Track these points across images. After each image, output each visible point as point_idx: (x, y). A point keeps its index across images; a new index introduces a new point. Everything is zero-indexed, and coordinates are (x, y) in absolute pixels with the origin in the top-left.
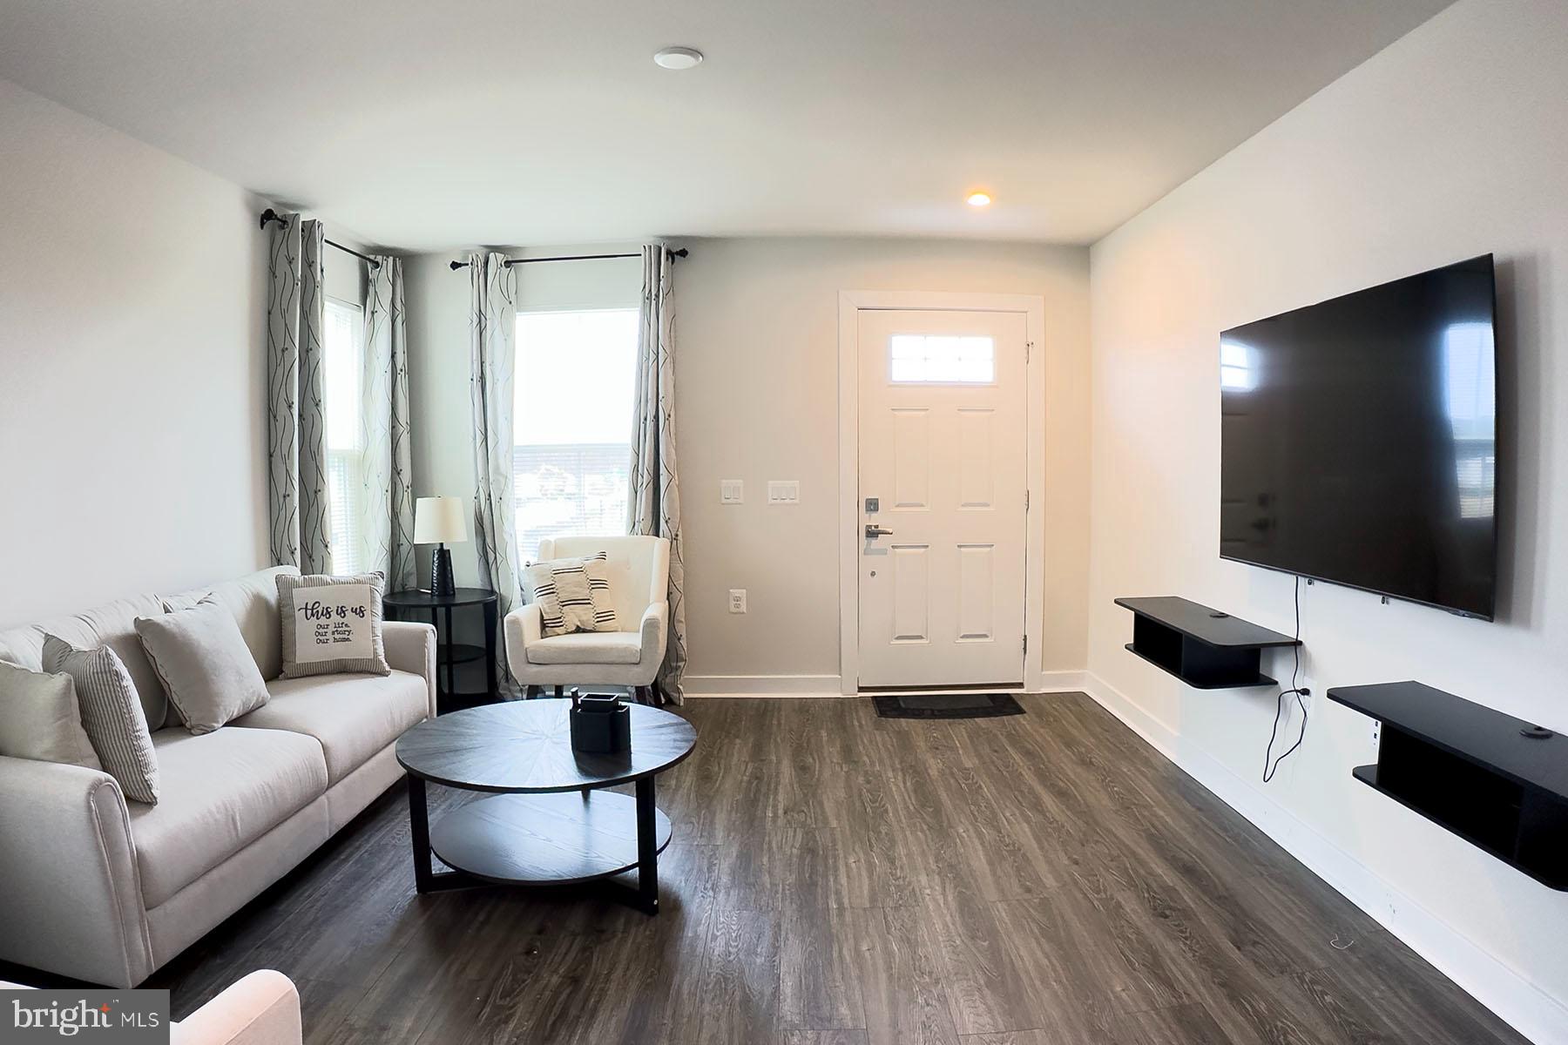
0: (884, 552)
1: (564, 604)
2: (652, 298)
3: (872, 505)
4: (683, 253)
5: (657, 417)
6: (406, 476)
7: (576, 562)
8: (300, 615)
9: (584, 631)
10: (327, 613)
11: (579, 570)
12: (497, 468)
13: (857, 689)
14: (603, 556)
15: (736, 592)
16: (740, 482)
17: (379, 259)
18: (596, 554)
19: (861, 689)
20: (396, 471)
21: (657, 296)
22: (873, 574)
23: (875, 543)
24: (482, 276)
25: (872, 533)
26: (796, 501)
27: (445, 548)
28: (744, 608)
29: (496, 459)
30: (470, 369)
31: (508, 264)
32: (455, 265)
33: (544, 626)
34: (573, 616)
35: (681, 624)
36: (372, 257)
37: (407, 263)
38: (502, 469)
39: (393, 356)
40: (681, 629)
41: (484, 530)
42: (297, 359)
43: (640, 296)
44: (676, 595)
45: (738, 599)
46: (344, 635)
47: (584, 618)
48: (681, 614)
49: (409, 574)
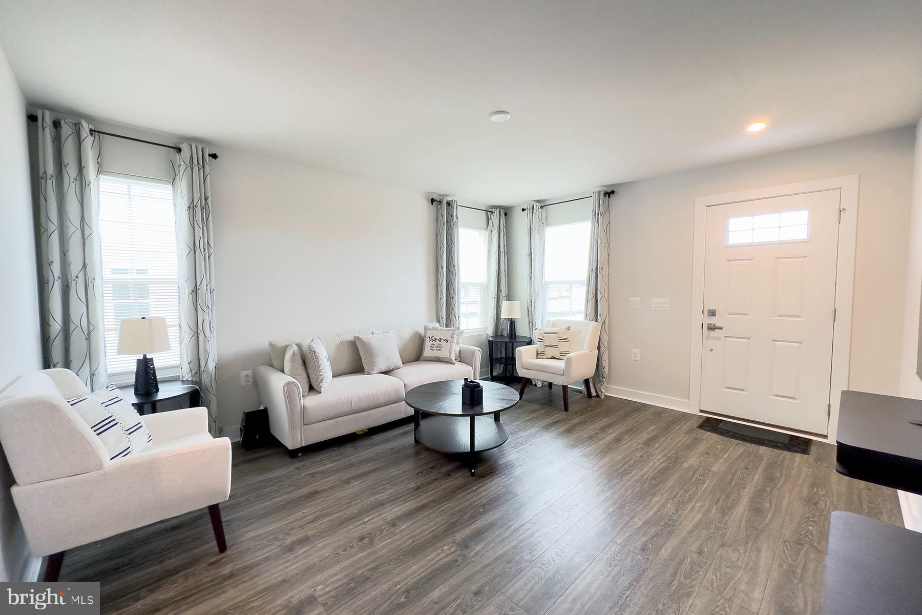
0: (718, 339)
1: (546, 346)
2: (597, 215)
3: (712, 313)
4: (613, 192)
5: (597, 269)
6: (504, 292)
7: (555, 330)
8: (427, 340)
9: (554, 358)
10: (435, 340)
11: (556, 333)
12: (534, 290)
13: (699, 410)
14: (569, 328)
15: (634, 350)
16: (638, 298)
17: (493, 210)
18: (566, 327)
19: (701, 411)
20: (499, 290)
21: (598, 214)
22: (711, 350)
23: (713, 333)
24: (531, 213)
25: (712, 328)
26: (667, 309)
27: (513, 320)
28: (638, 358)
29: (534, 286)
30: (527, 252)
31: (542, 207)
32: (523, 210)
33: (538, 355)
34: (550, 352)
35: (605, 362)
36: (490, 210)
37: (506, 212)
38: (537, 291)
39: (499, 247)
40: (605, 363)
41: (530, 313)
42: (445, 251)
43: (591, 215)
44: (603, 349)
45: (635, 354)
46: (439, 348)
47: (555, 353)
48: (605, 357)
49: (504, 329)
